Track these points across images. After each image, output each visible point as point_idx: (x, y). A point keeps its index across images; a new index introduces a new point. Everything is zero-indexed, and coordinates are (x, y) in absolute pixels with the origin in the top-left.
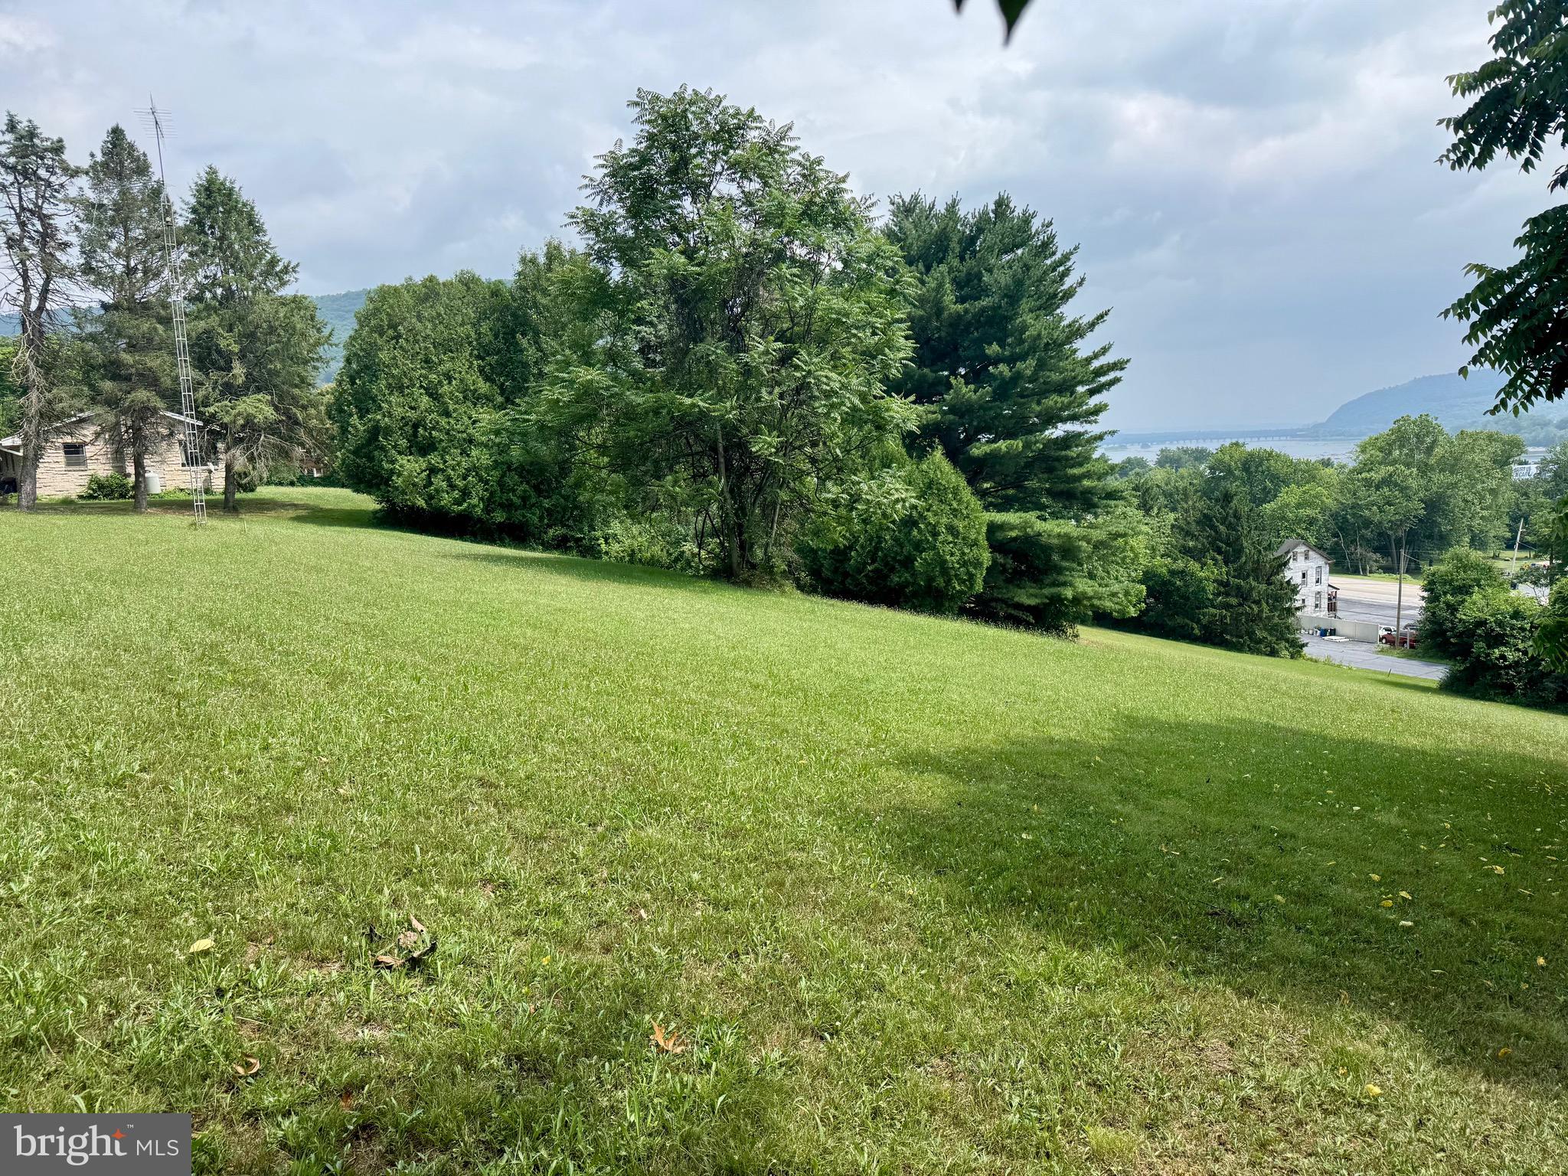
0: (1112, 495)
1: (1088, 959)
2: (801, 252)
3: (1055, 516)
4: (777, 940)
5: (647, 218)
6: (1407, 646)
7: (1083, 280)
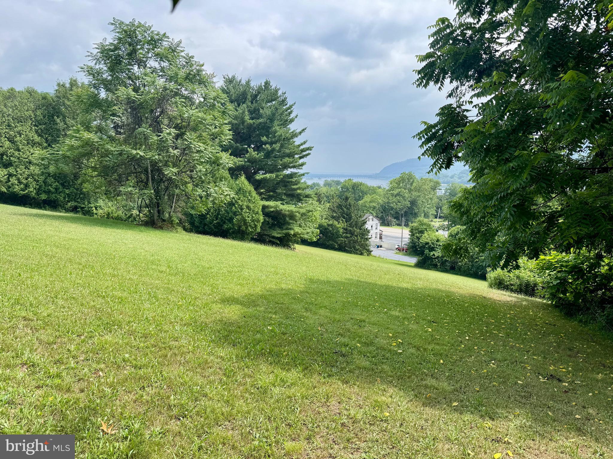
0: (307, 196)
1: (289, 375)
2: (185, 93)
3: (287, 203)
4: (162, 380)
5: (118, 72)
6: (404, 251)
7: (297, 116)
